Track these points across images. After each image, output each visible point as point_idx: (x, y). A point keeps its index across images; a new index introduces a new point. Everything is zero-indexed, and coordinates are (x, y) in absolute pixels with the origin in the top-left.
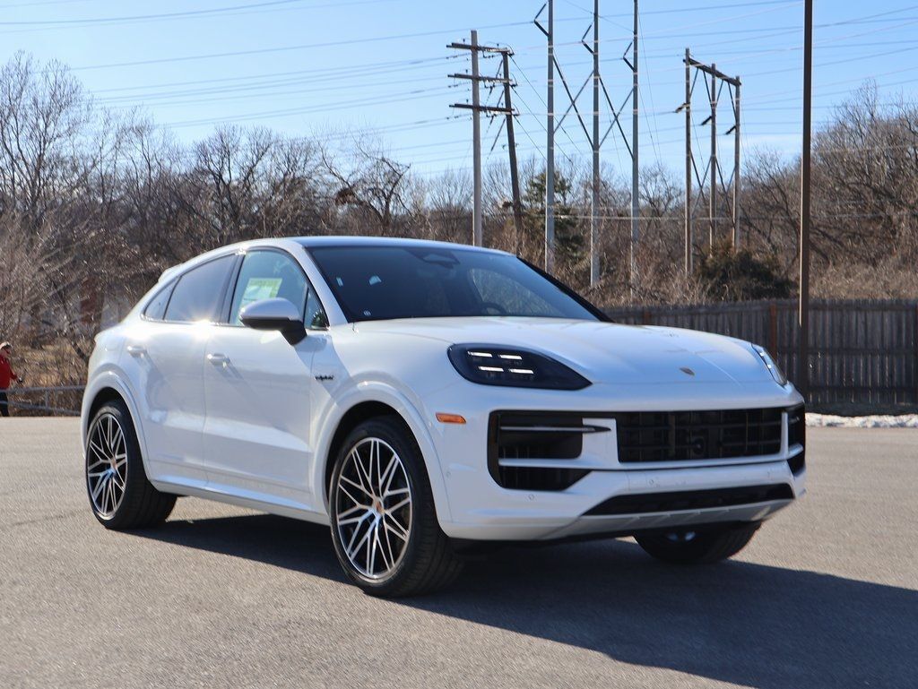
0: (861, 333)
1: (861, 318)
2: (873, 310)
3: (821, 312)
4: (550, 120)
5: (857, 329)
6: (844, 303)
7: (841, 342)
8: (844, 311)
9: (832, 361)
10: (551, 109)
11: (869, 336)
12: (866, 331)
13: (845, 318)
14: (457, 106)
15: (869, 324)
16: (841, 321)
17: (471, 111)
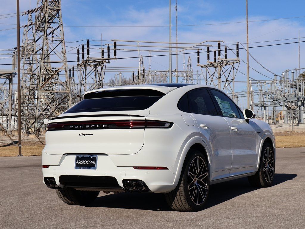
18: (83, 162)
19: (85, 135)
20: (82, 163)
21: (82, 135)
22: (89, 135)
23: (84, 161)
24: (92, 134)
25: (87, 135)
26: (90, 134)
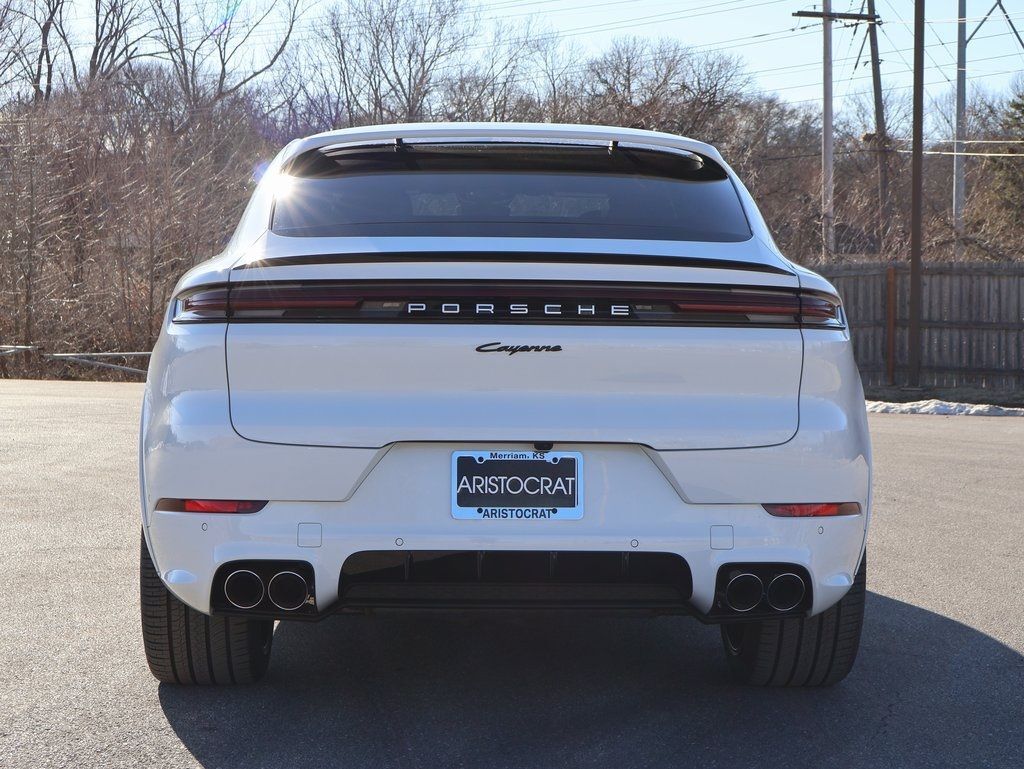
0: (994, 304)
1: (994, 285)
2: (1008, 276)
3: (948, 278)
4: (962, 28)
5: (989, 299)
6: (974, 267)
7: (971, 315)
8: (975, 278)
9: (961, 337)
10: (962, 13)
11: (1003, 307)
12: (1000, 302)
13: (974, 285)
14: (801, 14)
15: (1004, 291)
16: (971, 286)
17: (820, 20)
18: (499, 483)
19: (513, 350)
20: (493, 489)
21: (499, 350)
22: (537, 349)
23: (503, 478)
24: (557, 348)
25: (526, 349)
26: (548, 349)
